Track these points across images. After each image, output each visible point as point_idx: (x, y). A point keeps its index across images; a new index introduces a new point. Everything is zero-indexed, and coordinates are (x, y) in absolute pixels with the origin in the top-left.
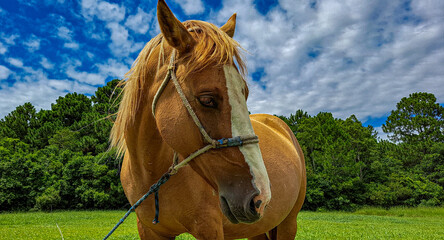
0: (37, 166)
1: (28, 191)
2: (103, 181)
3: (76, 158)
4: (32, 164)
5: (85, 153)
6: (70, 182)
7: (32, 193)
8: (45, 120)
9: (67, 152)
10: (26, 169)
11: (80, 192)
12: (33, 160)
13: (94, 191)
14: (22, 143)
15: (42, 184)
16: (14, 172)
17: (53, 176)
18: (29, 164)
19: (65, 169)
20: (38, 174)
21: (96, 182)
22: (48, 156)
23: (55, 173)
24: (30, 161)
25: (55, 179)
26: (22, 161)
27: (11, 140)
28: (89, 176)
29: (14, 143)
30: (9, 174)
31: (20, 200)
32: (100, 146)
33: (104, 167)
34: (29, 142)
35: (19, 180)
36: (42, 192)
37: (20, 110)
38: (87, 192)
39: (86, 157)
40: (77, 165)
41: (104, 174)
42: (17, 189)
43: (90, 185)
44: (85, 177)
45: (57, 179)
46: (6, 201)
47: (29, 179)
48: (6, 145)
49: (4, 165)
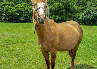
0: (31, 11)
1: (29, 17)
7: (30, 18)
10: (28, 11)
12: (30, 9)
14: (27, 4)
16: (26, 12)
18: (29, 10)
20: (32, 13)
24: (29, 9)
26: (27, 9)
27: (24, 3)
29: (25, 4)
30: (24, 13)
31: (28, 19)
34: (29, 4)
35: (27, 14)
42: (27, 17)
46: (24, 20)
47: (29, 14)
48: (23, 5)
49: (23, 10)
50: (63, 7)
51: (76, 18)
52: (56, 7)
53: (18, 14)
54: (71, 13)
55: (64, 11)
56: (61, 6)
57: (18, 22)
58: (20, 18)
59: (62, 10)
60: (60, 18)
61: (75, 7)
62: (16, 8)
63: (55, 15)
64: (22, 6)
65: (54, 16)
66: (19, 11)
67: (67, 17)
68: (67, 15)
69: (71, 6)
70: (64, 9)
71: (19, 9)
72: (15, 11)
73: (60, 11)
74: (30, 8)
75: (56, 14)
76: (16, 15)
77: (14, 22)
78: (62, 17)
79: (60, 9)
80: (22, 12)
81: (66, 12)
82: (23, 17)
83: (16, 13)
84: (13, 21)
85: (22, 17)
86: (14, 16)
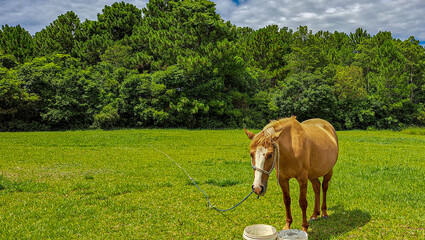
0: (92, 84)
1: (85, 108)
2: (162, 100)
3: (132, 76)
4: (87, 81)
5: (141, 71)
6: (128, 101)
7: (90, 111)
8: (92, 32)
9: (122, 69)
10: (80, 86)
11: (139, 110)
12: (87, 77)
13: (153, 110)
14: (72, 59)
15: (98, 102)
16: (69, 89)
17: (110, 94)
18: (83, 82)
19: (122, 87)
20: (94, 92)
21: (155, 101)
22: (102, 73)
23: (111, 90)
24: (83, 78)
25: (112, 97)
26: (75, 78)
28: (147, 95)
29: (64, 59)
30: (63, 91)
31: (78, 117)
32: (156, 64)
33: (163, 86)
34: (76, 56)
35: (74, 97)
36: (100, 109)
37: (62, 20)
38: (146, 111)
39: (143, 75)
40: (134, 84)
41: (162, 93)
42: (74, 107)
43: (149, 104)
44: (143, 96)
45: (114, 98)
46: (63, 119)
47: (84, 96)
48: (56, 61)
49: (58, 82)
50: (215, 71)
51: (260, 106)
52: (190, 69)
53: (35, 97)
54: (242, 89)
55: (219, 83)
56: (208, 69)
57: (34, 130)
58: (45, 112)
59: (211, 82)
60: (207, 109)
61: (253, 72)
62: (25, 72)
63: (188, 96)
64: (52, 64)
65: (184, 100)
66: (39, 86)
67: (228, 104)
68: (229, 98)
69: (241, 67)
70: (218, 76)
71: (38, 78)
72: (22, 86)
73: (205, 85)
74: (87, 72)
75: (191, 96)
76: (26, 103)
77: (15, 129)
78: (213, 102)
79: (203, 76)
80: (54, 90)
81: (225, 89)
82: (56, 107)
83: (26, 94)
84: (10, 123)
85: (51, 107)
86: (15, 104)
